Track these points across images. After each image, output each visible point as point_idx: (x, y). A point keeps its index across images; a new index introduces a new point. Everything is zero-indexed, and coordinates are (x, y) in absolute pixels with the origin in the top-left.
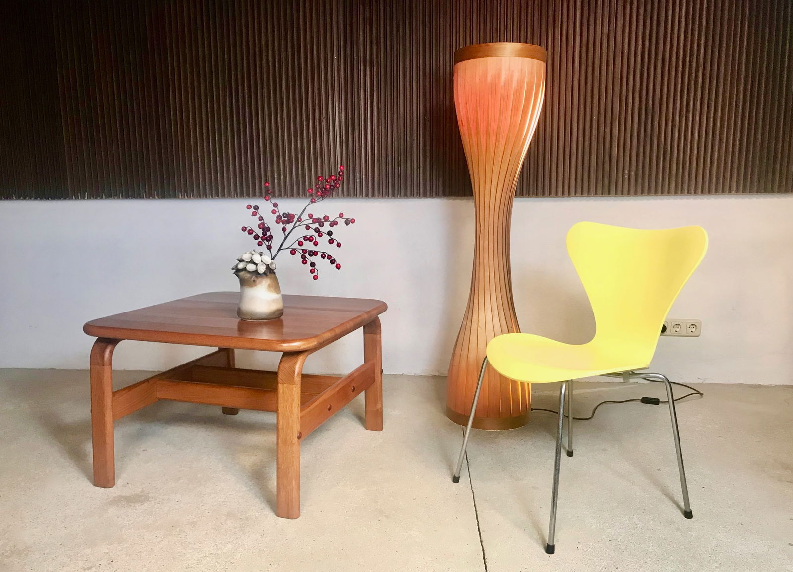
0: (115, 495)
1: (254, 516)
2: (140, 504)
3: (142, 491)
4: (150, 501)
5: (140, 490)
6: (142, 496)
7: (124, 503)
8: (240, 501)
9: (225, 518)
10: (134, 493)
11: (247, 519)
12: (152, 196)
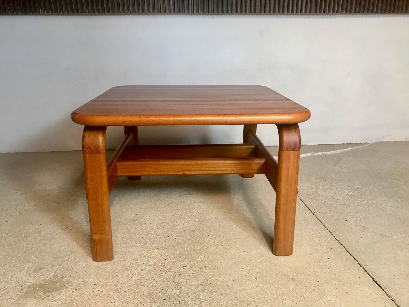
0: (29, 284)
1: (176, 295)
2: (58, 293)
3: (56, 276)
4: (67, 288)
5: (52, 274)
6: (57, 282)
7: (40, 294)
8: (154, 277)
9: (149, 301)
10: (48, 279)
11: (171, 300)
12: (16, 12)
